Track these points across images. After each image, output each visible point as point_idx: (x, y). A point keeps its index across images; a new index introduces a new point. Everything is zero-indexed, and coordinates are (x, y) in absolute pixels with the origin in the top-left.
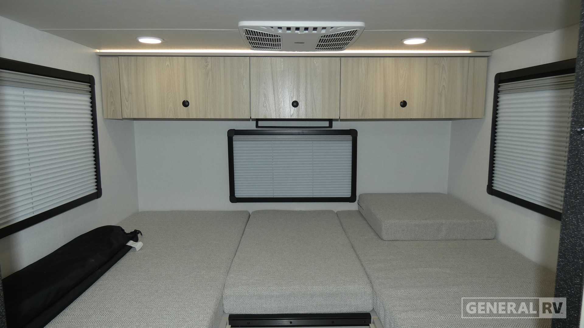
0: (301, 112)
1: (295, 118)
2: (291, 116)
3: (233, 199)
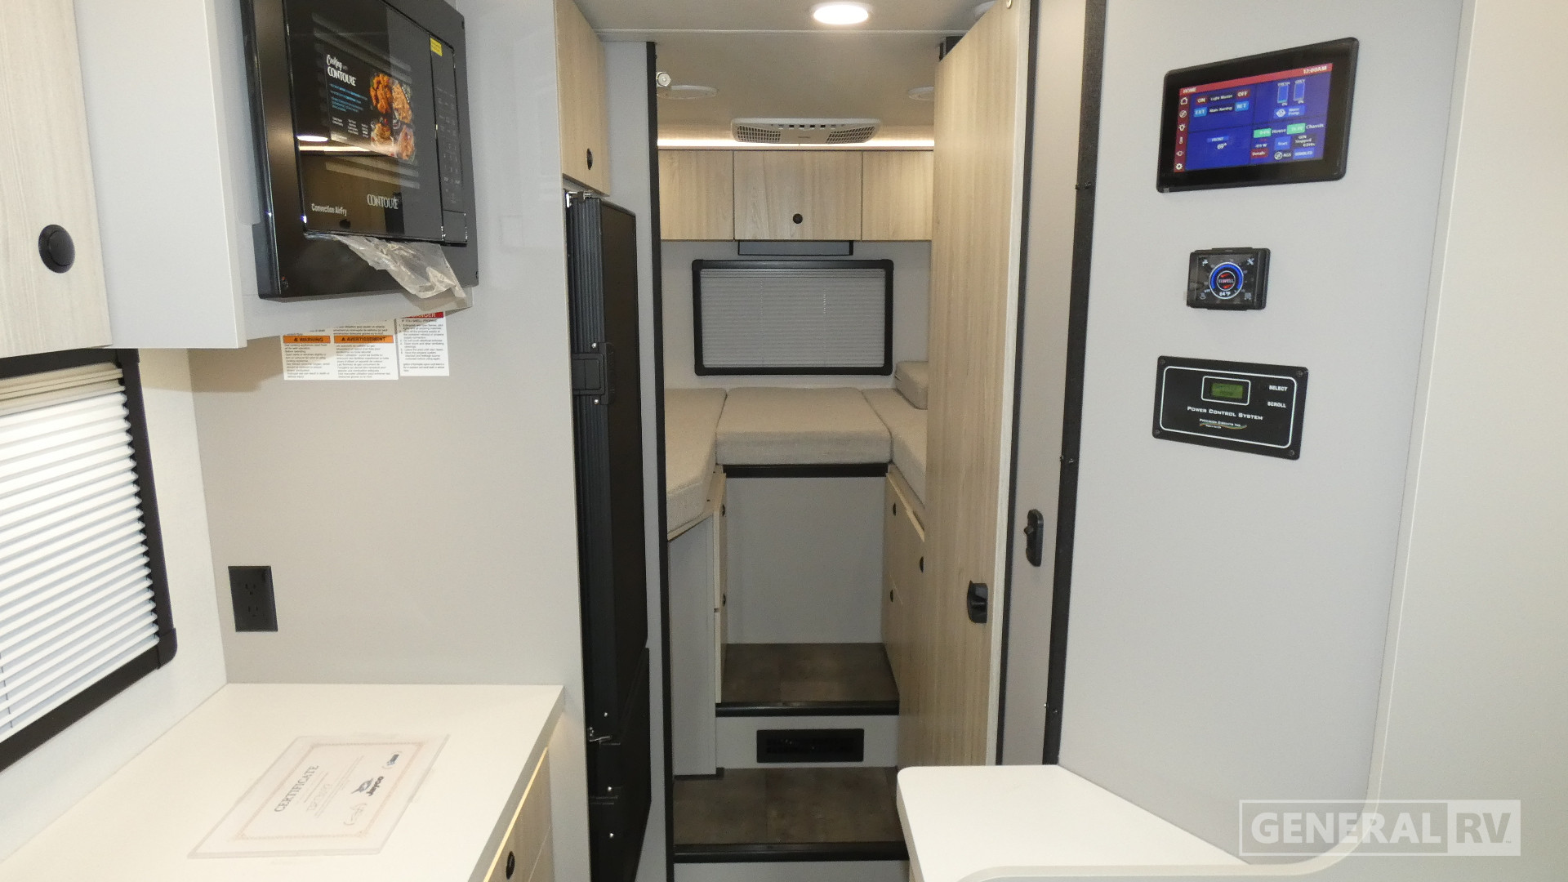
0: (806, 232)
1: (796, 239)
2: (792, 236)
3: (701, 370)
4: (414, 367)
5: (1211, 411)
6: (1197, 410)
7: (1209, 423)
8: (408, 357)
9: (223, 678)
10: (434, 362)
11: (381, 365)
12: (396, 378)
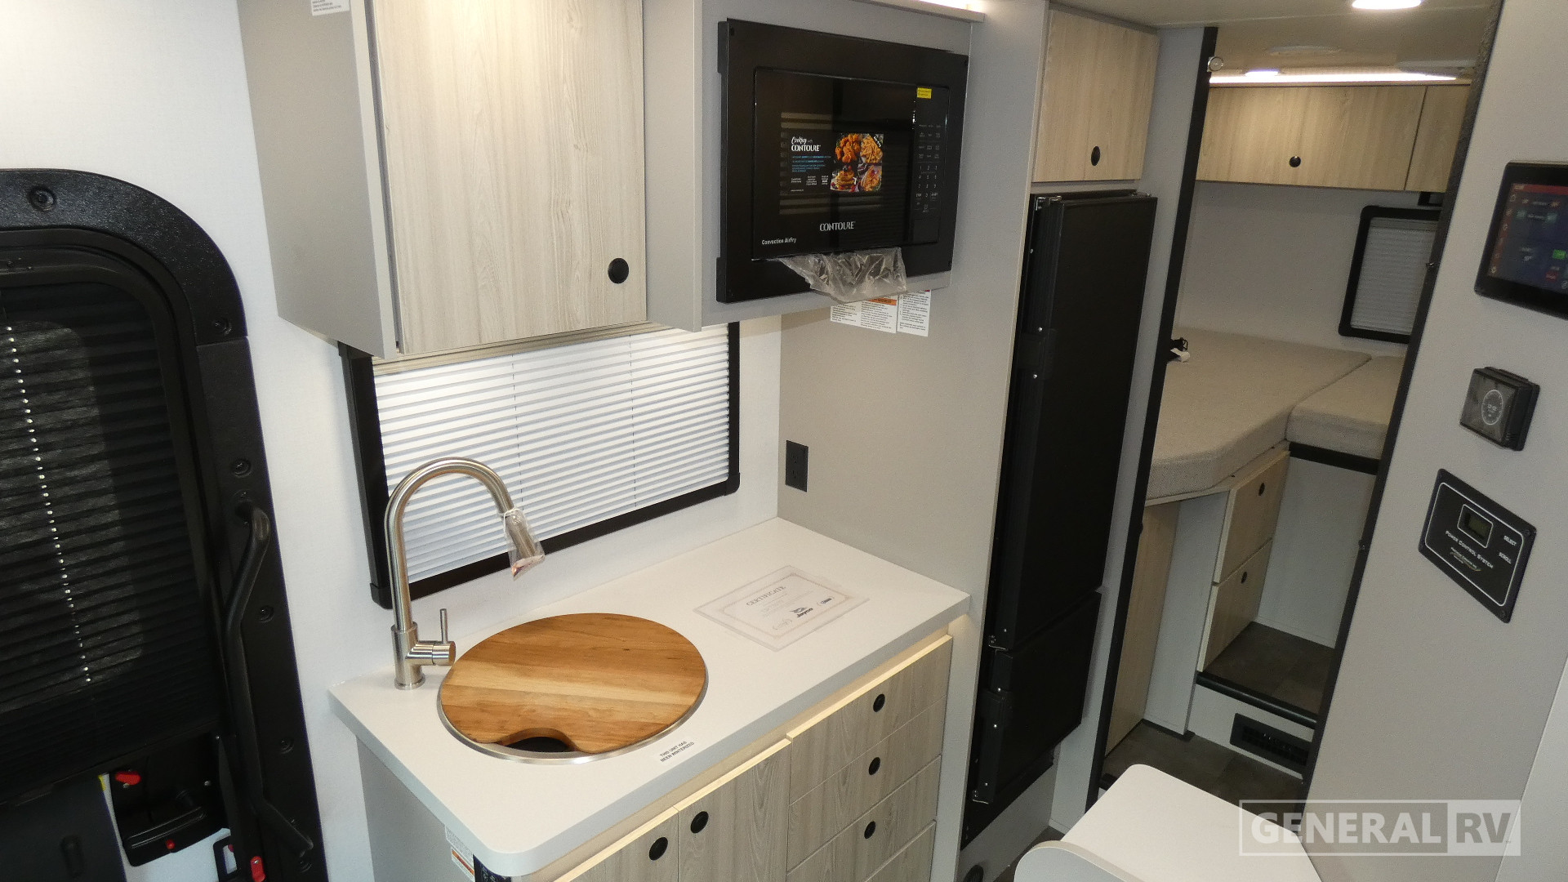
3: (1346, 329)
4: (907, 325)
5: (1461, 543)
6: (1452, 537)
7: (1457, 554)
8: (905, 318)
9: (776, 513)
10: (919, 324)
11: (887, 321)
12: (895, 332)
